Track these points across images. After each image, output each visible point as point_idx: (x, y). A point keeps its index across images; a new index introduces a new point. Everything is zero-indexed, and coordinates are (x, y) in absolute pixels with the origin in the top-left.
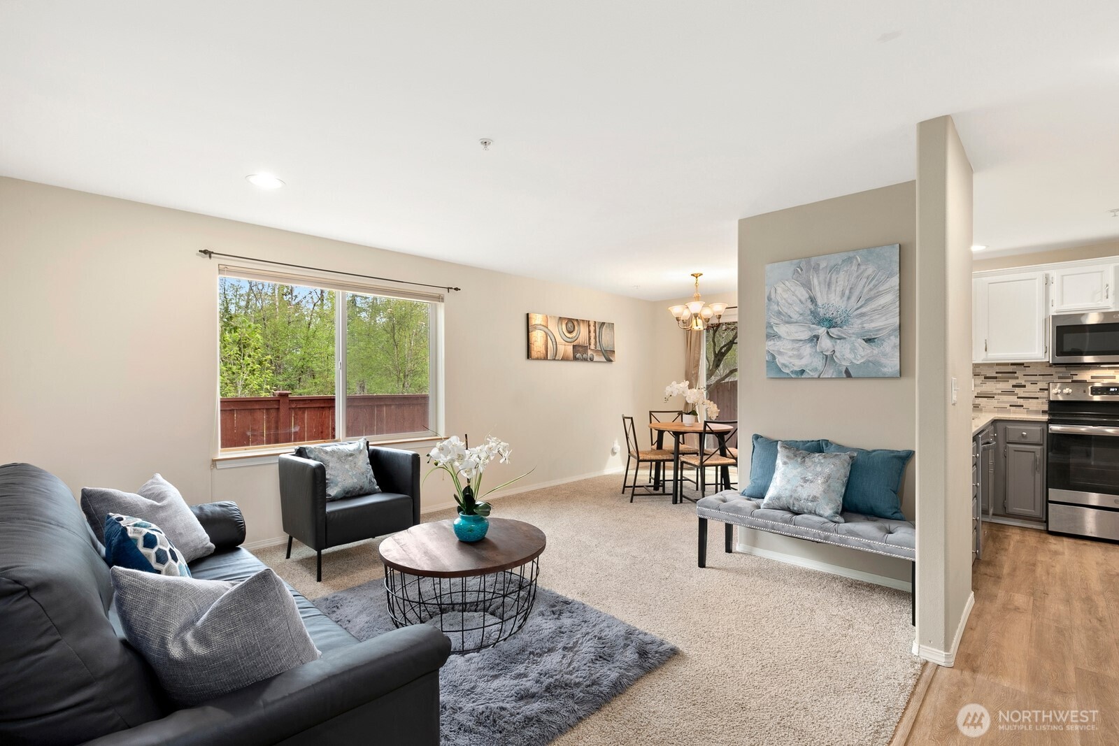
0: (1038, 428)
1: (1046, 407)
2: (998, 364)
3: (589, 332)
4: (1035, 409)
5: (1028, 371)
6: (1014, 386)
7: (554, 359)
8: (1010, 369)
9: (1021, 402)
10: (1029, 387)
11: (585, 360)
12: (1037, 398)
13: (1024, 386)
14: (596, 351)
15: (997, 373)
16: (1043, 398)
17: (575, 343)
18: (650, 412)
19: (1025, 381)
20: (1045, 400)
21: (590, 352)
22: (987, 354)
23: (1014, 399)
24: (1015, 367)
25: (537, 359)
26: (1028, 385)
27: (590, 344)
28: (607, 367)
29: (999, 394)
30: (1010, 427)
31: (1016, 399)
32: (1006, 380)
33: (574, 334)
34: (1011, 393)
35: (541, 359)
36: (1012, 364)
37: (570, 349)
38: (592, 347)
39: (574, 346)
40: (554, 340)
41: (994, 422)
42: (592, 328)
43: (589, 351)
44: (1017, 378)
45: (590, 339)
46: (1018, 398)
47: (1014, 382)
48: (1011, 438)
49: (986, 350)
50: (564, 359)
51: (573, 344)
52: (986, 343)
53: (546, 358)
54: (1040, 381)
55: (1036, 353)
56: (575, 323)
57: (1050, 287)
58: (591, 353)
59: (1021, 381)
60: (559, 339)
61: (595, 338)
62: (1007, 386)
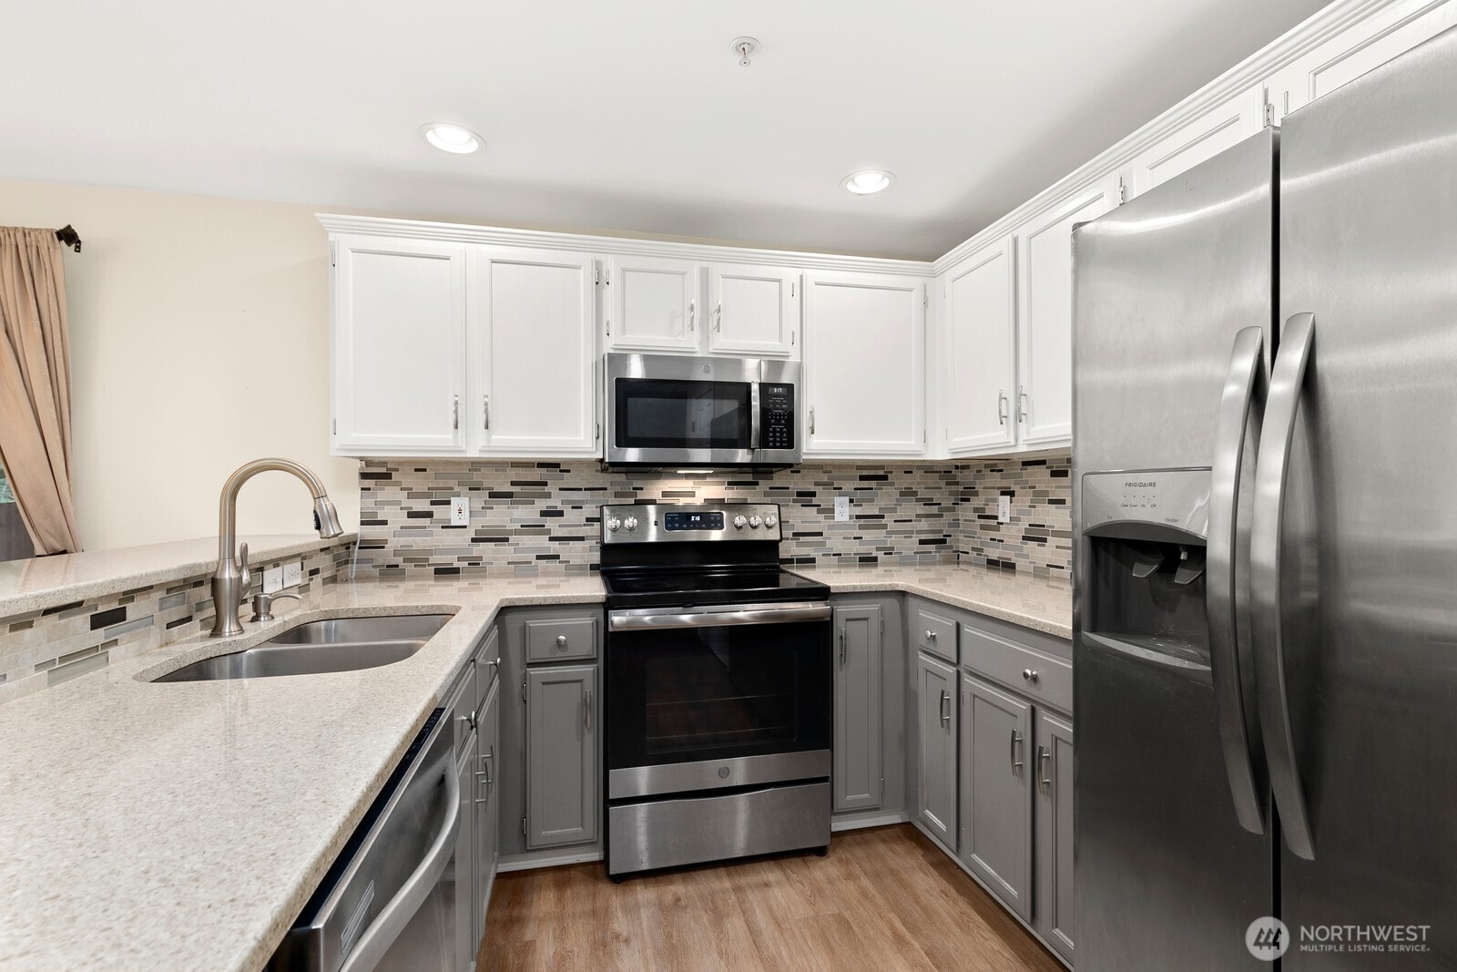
0: (586, 621)
1: (596, 558)
2: (516, 464)
4: (579, 561)
5: (569, 481)
6: (544, 514)
8: (536, 475)
9: (555, 547)
10: (571, 516)
12: (582, 539)
13: (561, 514)
15: (513, 484)
16: (592, 538)
19: (563, 502)
20: (593, 543)
22: (489, 438)
23: (542, 542)
24: (544, 471)
26: (567, 510)
29: (516, 532)
30: (535, 623)
31: (547, 543)
32: (528, 500)
34: (537, 529)
36: (542, 465)
41: (504, 611)
44: (548, 495)
46: (552, 539)
47: (542, 504)
48: (536, 653)
49: (487, 427)
52: (486, 411)
54: (587, 502)
55: (582, 438)
57: (604, 292)
59: (555, 502)
62: (529, 513)
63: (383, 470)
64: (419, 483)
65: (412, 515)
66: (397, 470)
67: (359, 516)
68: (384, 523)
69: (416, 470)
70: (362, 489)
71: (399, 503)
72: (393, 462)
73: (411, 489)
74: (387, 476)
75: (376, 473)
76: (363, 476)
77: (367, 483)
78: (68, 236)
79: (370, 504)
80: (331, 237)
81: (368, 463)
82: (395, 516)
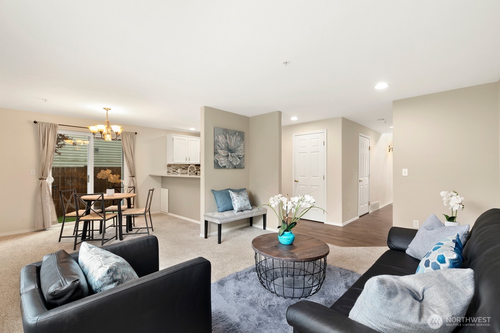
8: (188, 166)
15: (185, 167)
32: (187, 169)
64: (174, 167)
65: (173, 171)
66: (172, 165)
67: (167, 171)
69: (174, 165)
75: (169, 166)
76: (168, 166)
77: (168, 167)
78: (136, 133)
79: (169, 170)
80: (173, 137)
81: (168, 164)
82: (171, 171)
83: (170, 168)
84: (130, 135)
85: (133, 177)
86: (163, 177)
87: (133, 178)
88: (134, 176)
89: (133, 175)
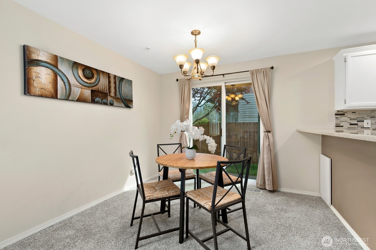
3: (109, 82)
7: (67, 99)
11: (106, 104)
14: (115, 98)
17: (94, 89)
18: (158, 145)
21: (109, 99)
25: (41, 96)
27: (110, 92)
28: (126, 111)
33: (93, 81)
35: (46, 97)
37: (88, 93)
38: (112, 94)
39: (92, 91)
40: (66, 81)
42: (112, 80)
43: (109, 97)
45: (110, 88)
50: (81, 100)
51: (91, 88)
53: (54, 96)
56: (95, 72)
58: (111, 99)
60: (73, 81)
61: (115, 88)
63: (342, 113)
64: (353, 116)
65: (351, 124)
66: (347, 113)
67: (335, 125)
68: (343, 126)
69: (352, 113)
70: (336, 118)
71: (347, 121)
72: (346, 111)
73: (351, 118)
74: (344, 114)
75: (340, 114)
76: (336, 114)
77: (337, 116)
78: (272, 68)
79: (338, 122)
80: (344, 55)
81: (338, 111)
82: (346, 125)
83: (343, 118)
84: (262, 73)
85: (269, 132)
86: (324, 138)
87: (269, 134)
88: (270, 130)
89: (268, 130)
